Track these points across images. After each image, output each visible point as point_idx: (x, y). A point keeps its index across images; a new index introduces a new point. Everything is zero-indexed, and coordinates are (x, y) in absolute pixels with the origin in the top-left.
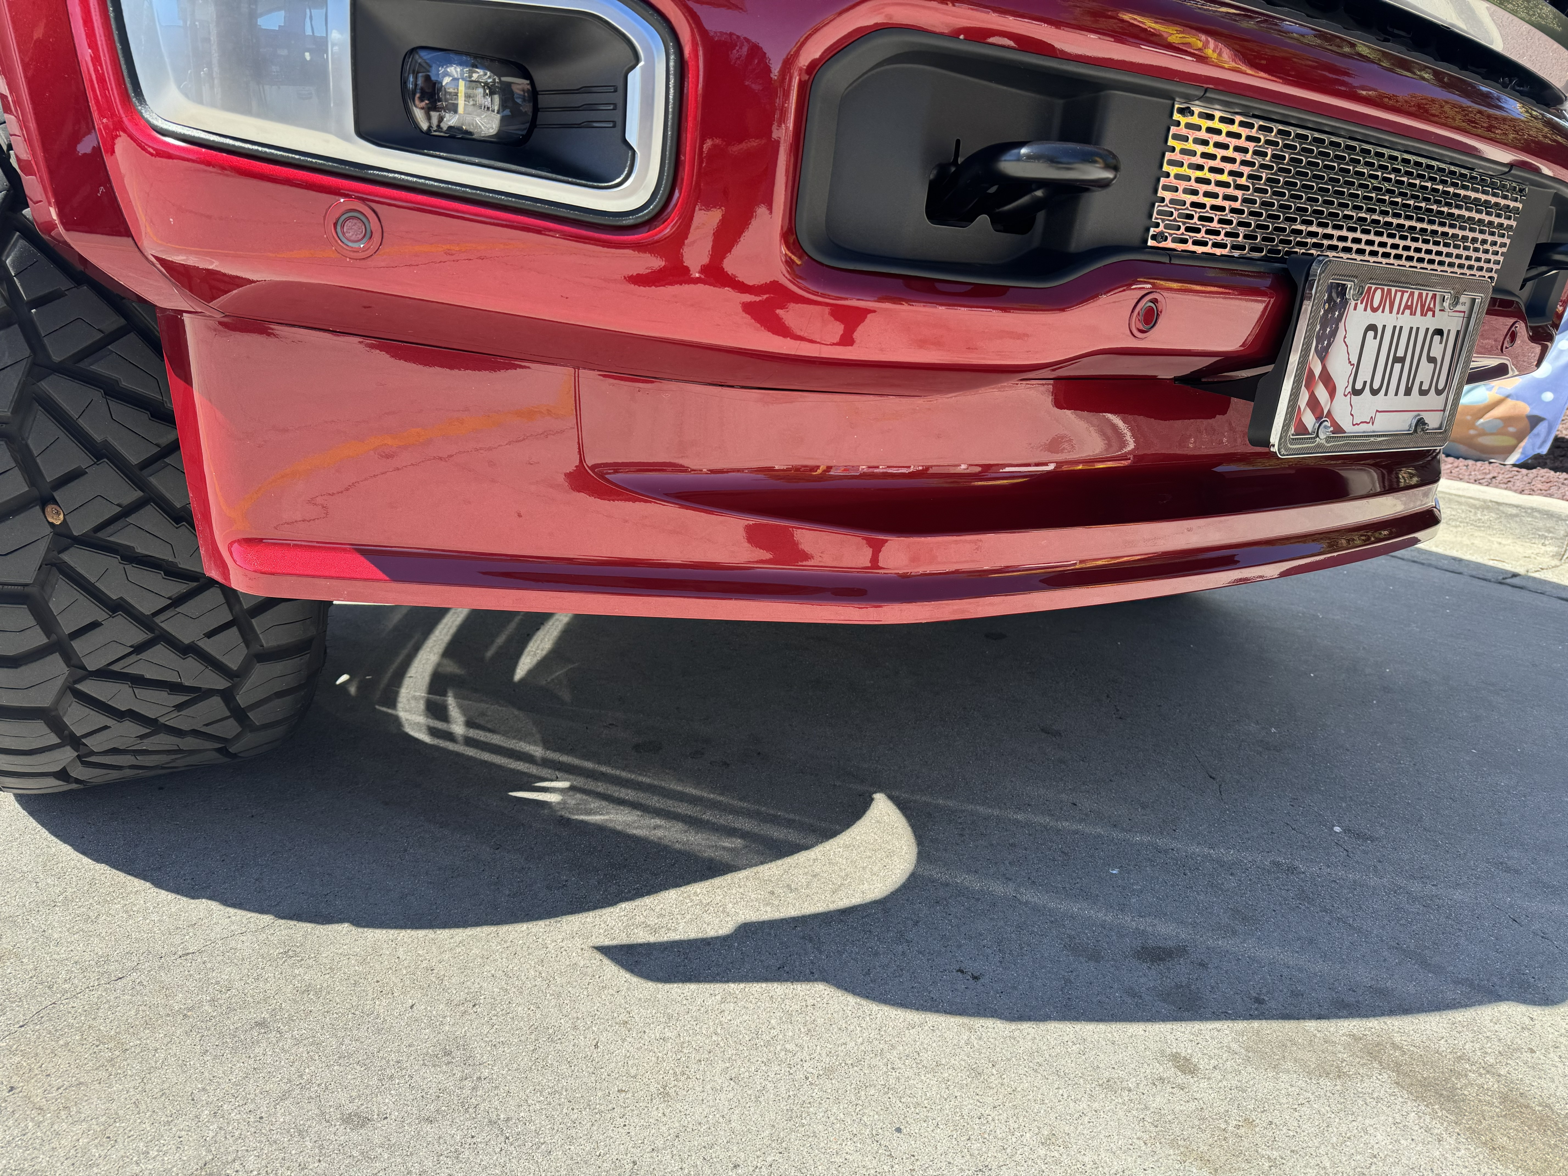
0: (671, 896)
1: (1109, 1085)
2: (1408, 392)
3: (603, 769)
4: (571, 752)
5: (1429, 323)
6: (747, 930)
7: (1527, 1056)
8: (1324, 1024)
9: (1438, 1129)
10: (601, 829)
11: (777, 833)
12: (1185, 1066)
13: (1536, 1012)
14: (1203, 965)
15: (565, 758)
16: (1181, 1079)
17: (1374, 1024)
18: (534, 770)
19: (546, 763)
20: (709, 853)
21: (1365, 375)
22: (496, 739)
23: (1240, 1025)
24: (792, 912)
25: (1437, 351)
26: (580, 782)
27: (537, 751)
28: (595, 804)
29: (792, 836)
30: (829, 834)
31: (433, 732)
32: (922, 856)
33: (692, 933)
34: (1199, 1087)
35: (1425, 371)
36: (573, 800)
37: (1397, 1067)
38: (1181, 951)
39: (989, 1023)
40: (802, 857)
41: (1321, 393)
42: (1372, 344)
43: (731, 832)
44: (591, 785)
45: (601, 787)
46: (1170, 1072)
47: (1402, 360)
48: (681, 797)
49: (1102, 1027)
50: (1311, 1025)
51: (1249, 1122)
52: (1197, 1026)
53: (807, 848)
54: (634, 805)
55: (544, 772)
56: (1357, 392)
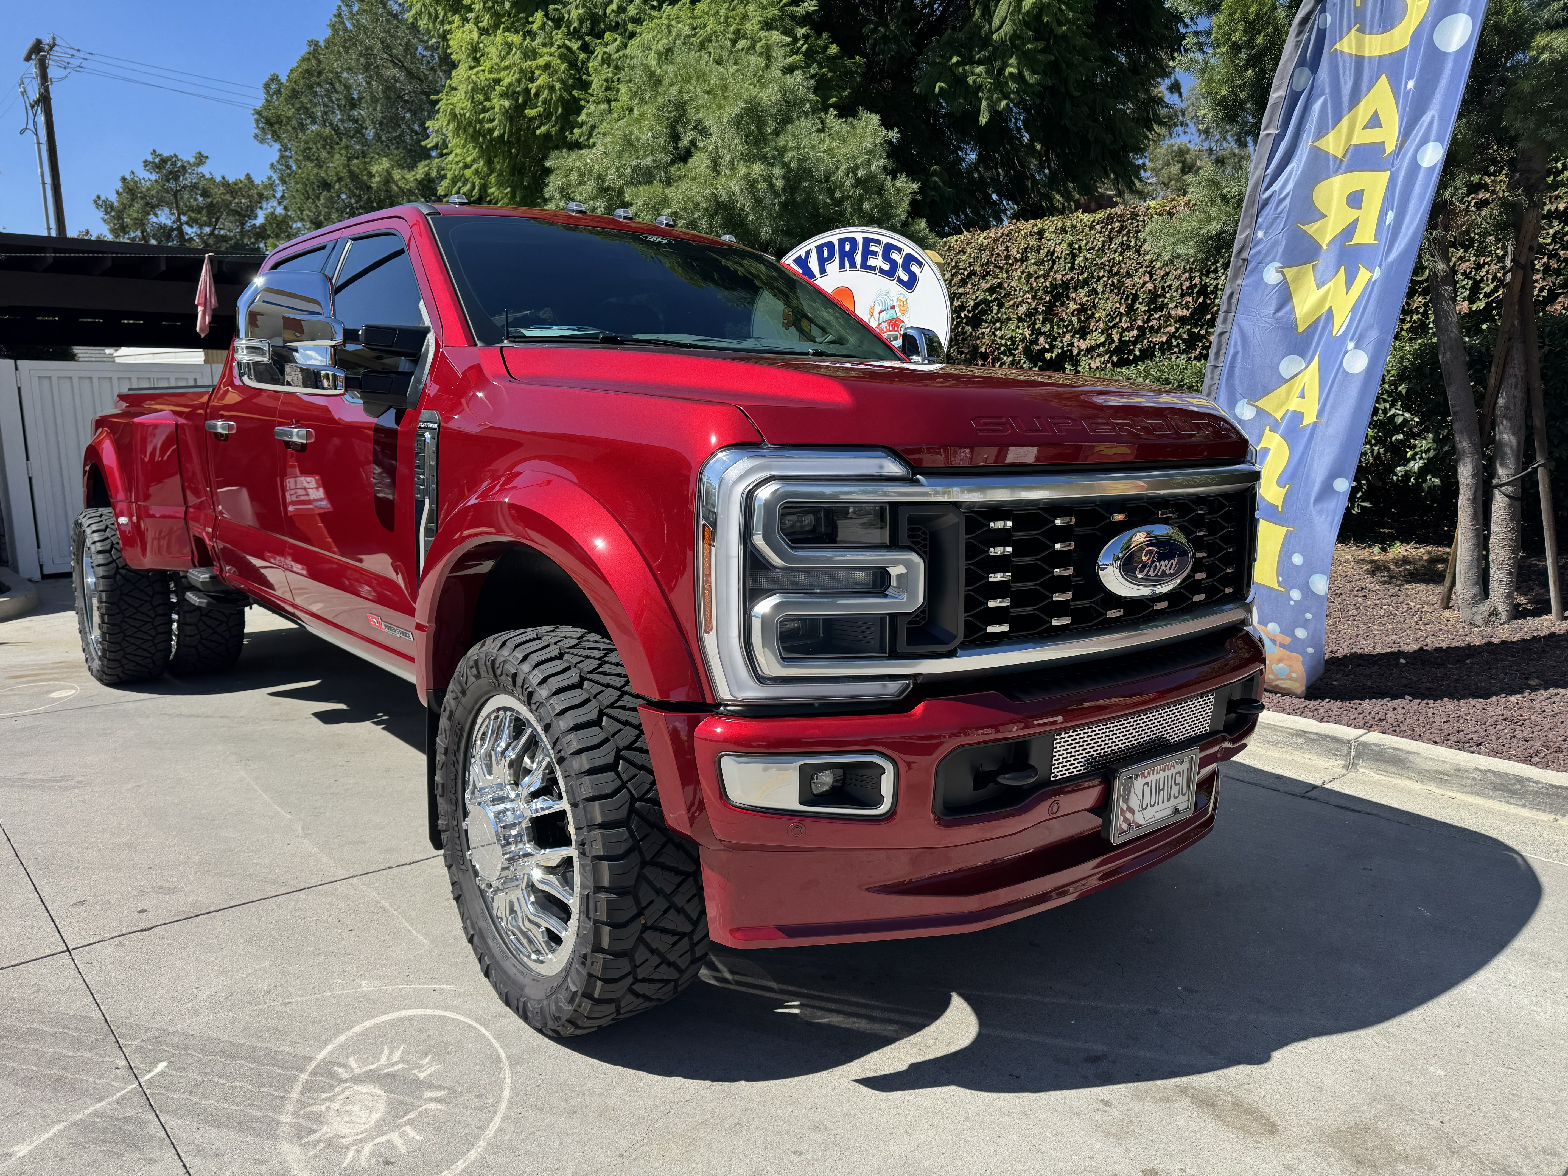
0: (875, 1055)
1: (1077, 1114)
2: (1168, 800)
3: (813, 992)
4: (791, 984)
5: (1173, 771)
6: (914, 1067)
7: (1246, 1087)
8: (1164, 1081)
9: (1205, 1117)
10: (828, 1026)
11: (912, 1020)
12: (1107, 1103)
13: (1254, 1068)
14: (1114, 1062)
15: (790, 988)
16: (1105, 1108)
17: (1185, 1079)
18: (779, 997)
19: (782, 992)
20: (884, 1033)
21: (1147, 801)
22: (750, 980)
23: (1130, 1085)
24: (931, 1057)
25: (1179, 779)
26: (805, 1001)
27: (774, 985)
28: (820, 1013)
29: (920, 1021)
30: (936, 1017)
31: (716, 978)
32: (982, 1023)
33: (892, 1071)
34: (1113, 1111)
35: (1175, 790)
36: (808, 1011)
37: (1192, 1096)
38: (1104, 1056)
39: (1026, 1094)
40: (927, 1030)
41: (1129, 815)
42: (1147, 788)
43: (890, 1022)
44: (812, 1002)
45: (817, 1003)
46: (1101, 1106)
47: (1163, 790)
48: (858, 1005)
49: (1072, 1091)
50: (1158, 1082)
51: (1132, 1121)
52: (1112, 1087)
53: (928, 1025)
54: (838, 1012)
55: (785, 997)
56: (1144, 809)
